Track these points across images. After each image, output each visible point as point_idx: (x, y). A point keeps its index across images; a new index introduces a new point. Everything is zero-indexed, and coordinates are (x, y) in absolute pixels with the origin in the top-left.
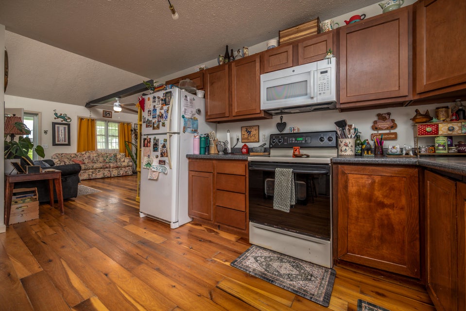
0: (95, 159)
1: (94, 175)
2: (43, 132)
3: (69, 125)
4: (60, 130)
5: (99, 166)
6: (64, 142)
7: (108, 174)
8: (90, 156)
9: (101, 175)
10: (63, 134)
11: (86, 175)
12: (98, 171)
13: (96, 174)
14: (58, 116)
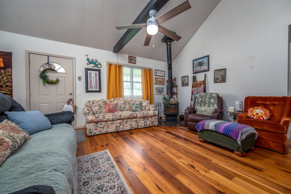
0: (122, 107)
1: (121, 126)
2: (77, 78)
3: (99, 71)
4: (92, 76)
5: (127, 115)
6: (96, 88)
7: (136, 125)
8: (118, 103)
9: (129, 127)
10: (95, 80)
11: (113, 127)
12: (126, 121)
13: (124, 125)
14: (90, 62)
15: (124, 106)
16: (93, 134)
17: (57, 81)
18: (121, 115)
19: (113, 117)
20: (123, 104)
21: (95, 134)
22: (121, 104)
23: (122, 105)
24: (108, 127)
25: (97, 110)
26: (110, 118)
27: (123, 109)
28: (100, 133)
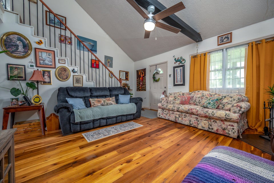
0: (197, 101)
4: (178, 72)
5: (185, 109)
6: (181, 82)
7: (195, 123)
8: (193, 97)
9: (187, 122)
10: (180, 75)
11: (173, 116)
12: (185, 115)
13: (183, 118)
14: (177, 61)
15: (199, 101)
16: (160, 117)
17: (159, 80)
18: (179, 108)
19: (173, 108)
20: (199, 97)
21: (161, 117)
22: (196, 97)
23: (197, 99)
24: (170, 115)
25: (171, 101)
26: (170, 108)
27: (198, 103)
28: (164, 118)
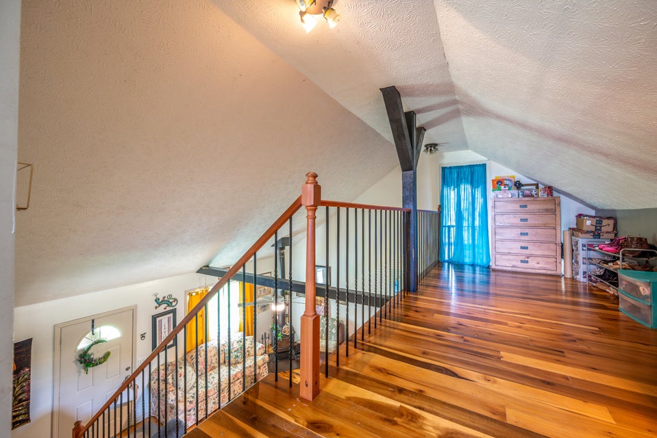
2: (139, 337)
3: (174, 311)
4: (163, 325)
10: (167, 329)
14: (159, 302)
17: (108, 354)
